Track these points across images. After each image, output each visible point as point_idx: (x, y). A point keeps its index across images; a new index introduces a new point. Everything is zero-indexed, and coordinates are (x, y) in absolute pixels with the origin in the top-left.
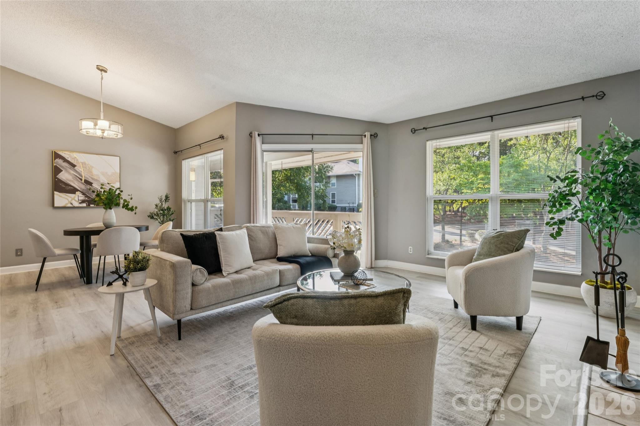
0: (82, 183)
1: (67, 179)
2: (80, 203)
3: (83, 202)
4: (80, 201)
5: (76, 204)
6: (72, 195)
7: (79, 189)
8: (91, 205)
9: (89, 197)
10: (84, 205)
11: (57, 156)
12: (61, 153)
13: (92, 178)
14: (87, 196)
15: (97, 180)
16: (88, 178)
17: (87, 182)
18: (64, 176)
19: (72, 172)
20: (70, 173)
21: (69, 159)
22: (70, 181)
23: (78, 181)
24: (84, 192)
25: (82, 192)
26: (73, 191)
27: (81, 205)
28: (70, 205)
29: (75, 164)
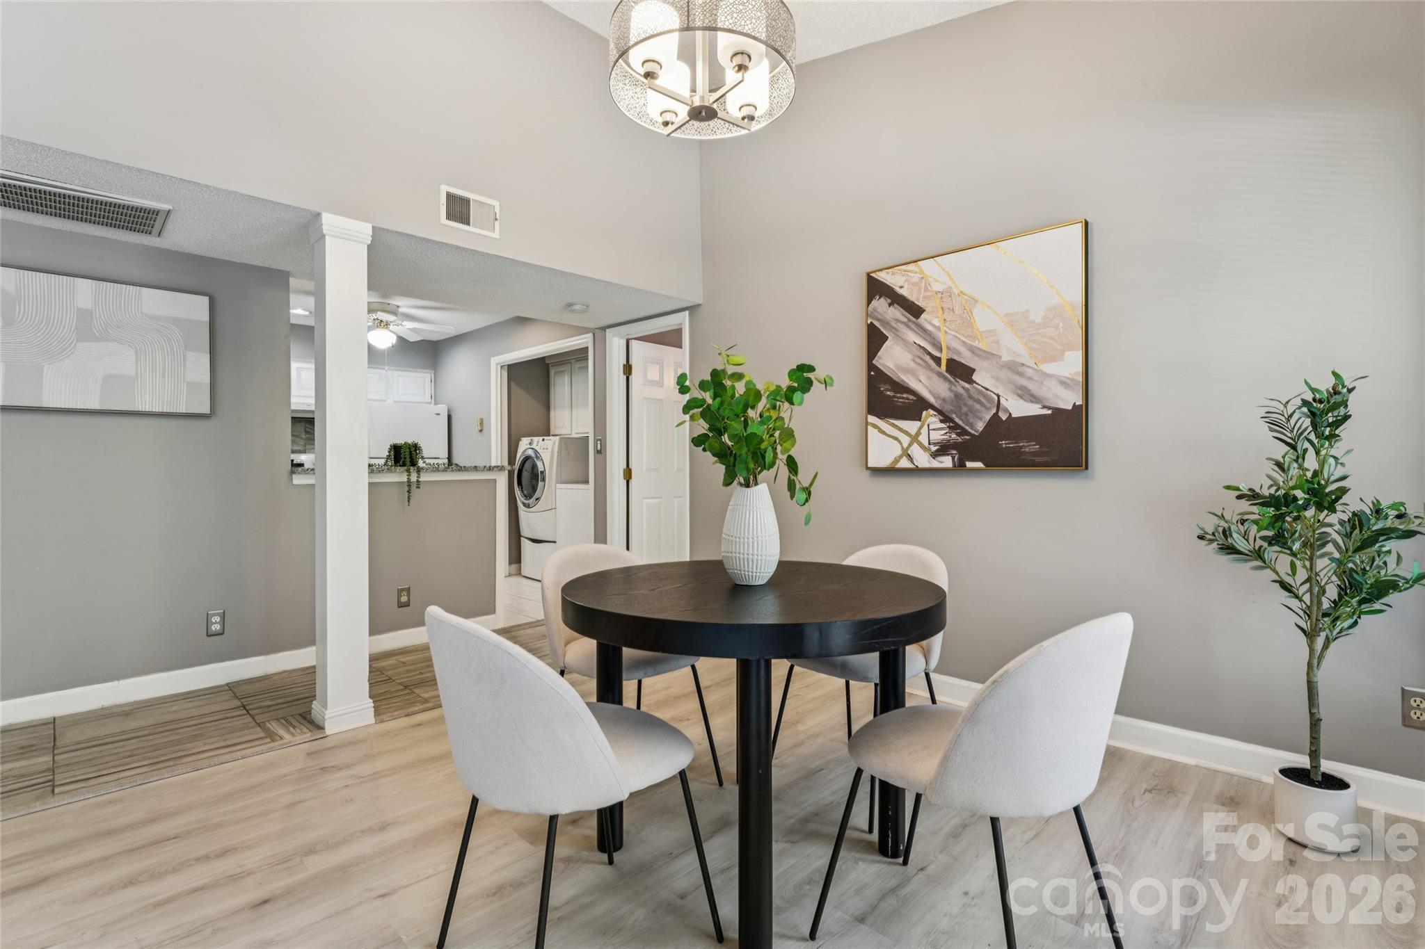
0: (940, 375)
1: (899, 367)
2: (935, 455)
3: (943, 449)
4: (934, 448)
5: (923, 459)
6: (911, 426)
7: (932, 400)
8: (969, 464)
9: (964, 432)
10: (947, 462)
11: (876, 288)
12: (883, 277)
13: (972, 350)
14: (955, 427)
15: (988, 355)
16: (958, 352)
17: (960, 371)
18: (893, 358)
19: (912, 337)
20: (905, 342)
21: (903, 292)
22: (907, 371)
23: (928, 367)
24: (947, 408)
25: (940, 412)
26: (914, 408)
27: (935, 464)
28: (904, 463)
29: (920, 303)
